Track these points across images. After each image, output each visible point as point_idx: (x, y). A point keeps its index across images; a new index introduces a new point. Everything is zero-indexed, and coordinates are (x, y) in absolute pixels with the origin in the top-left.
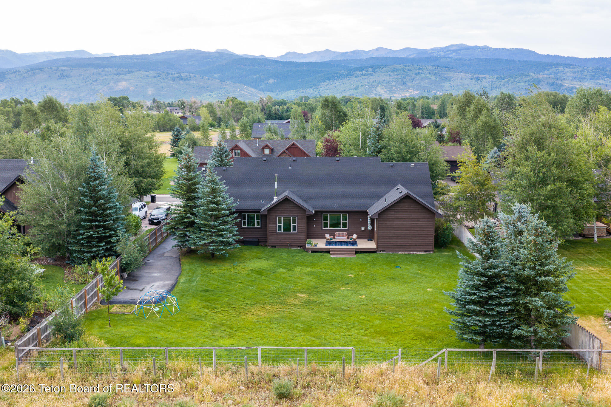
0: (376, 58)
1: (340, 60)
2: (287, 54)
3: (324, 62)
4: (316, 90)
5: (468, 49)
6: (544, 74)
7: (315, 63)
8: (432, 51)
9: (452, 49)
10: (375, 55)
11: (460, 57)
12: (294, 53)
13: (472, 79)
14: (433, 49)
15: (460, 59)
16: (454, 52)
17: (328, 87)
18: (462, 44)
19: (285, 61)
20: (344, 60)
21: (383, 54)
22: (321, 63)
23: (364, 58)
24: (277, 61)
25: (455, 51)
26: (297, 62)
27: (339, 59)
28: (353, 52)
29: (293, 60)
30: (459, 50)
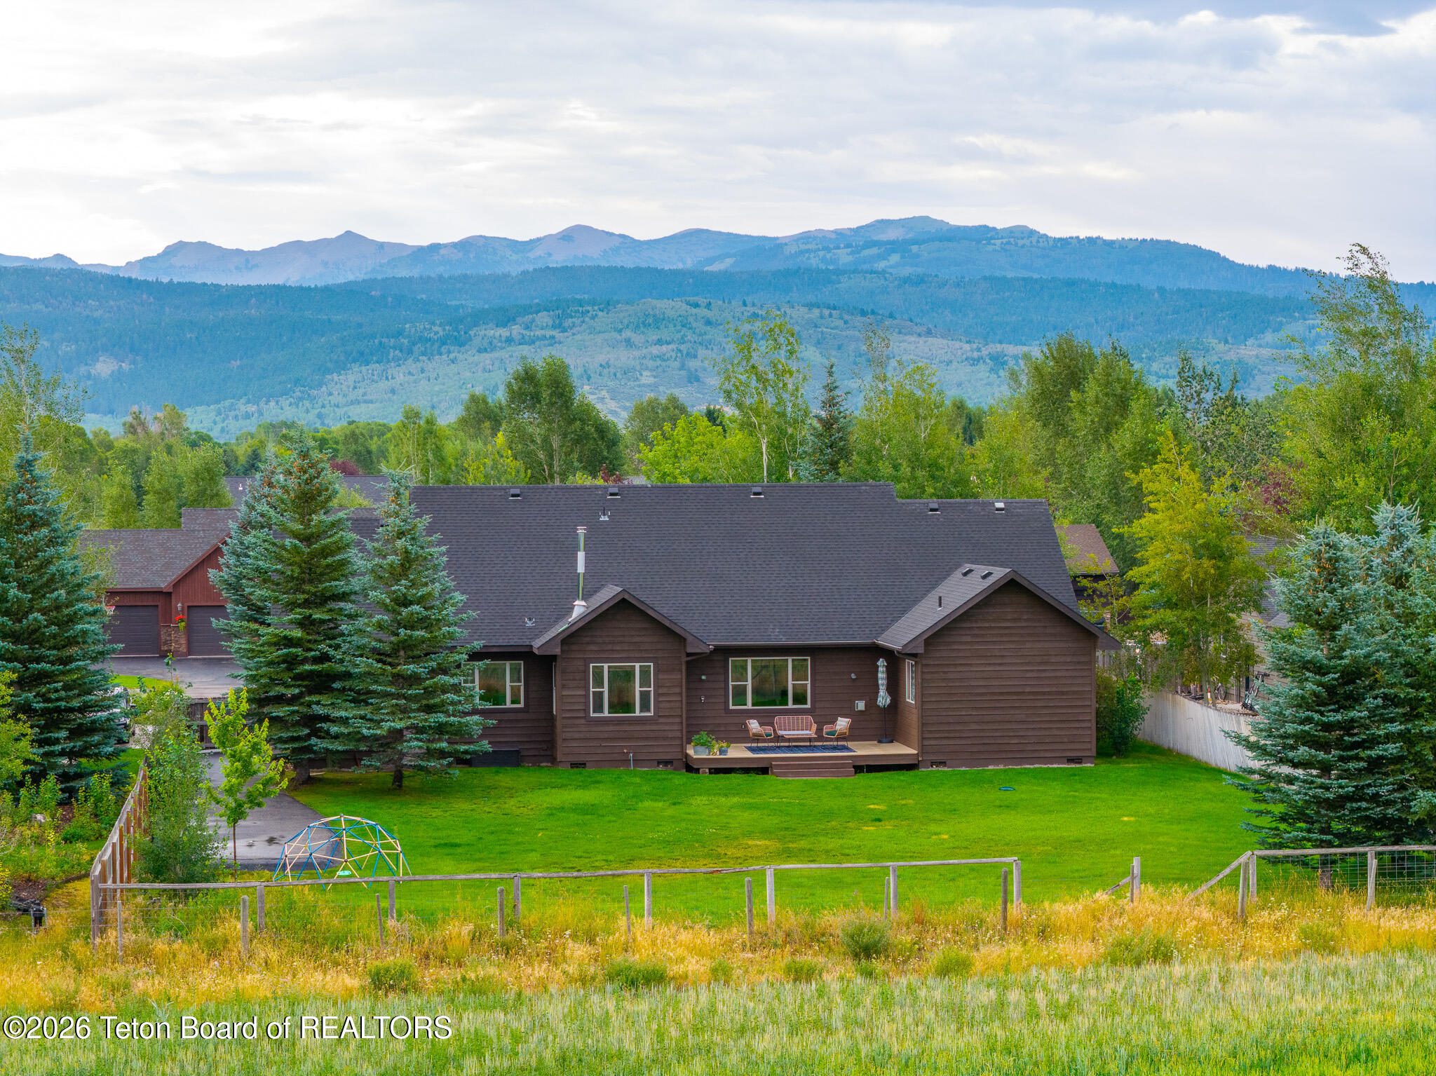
0: (566, 273)
1: (411, 279)
2: (171, 251)
3: (339, 286)
4: (307, 403)
5: (950, 239)
6: (1260, 346)
7: (301, 288)
8: (803, 247)
9: (883, 237)
10: (559, 258)
11: (920, 270)
12: (203, 246)
13: (975, 362)
14: (806, 237)
15: (920, 280)
16: (894, 251)
17: (361, 391)
18: (926, 219)
19: (165, 280)
20: (425, 280)
21: (592, 255)
22: (327, 289)
23: (515, 271)
24: (130, 280)
25: (894, 246)
26: (217, 287)
27: (403, 273)
28: (466, 245)
29: (198, 279)
30: (915, 242)
